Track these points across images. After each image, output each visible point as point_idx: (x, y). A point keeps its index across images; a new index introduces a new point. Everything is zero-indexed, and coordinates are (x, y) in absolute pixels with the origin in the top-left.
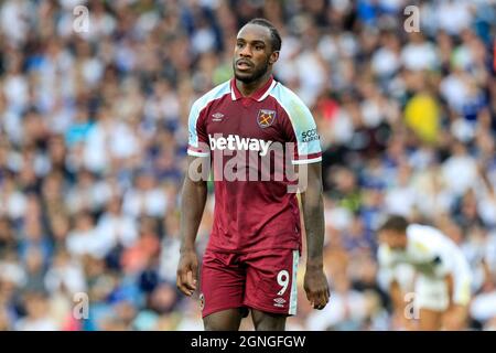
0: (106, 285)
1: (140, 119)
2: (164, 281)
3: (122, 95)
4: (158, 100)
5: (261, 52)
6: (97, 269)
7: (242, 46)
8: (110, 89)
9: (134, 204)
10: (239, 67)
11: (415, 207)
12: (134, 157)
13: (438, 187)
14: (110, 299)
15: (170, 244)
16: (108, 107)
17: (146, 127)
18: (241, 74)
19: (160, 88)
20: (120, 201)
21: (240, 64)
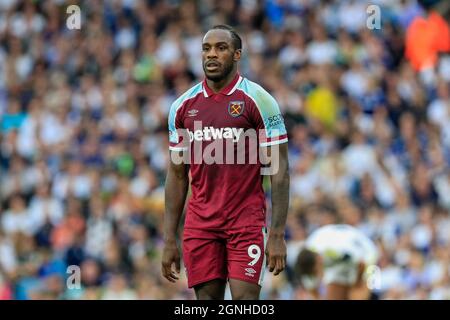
0: (36, 261)
1: (67, 111)
2: (89, 257)
3: (51, 88)
4: (84, 93)
5: (226, 52)
6: (28, 246)
7: (207, 49)
8: (40, 83)
9: (61, 187)
10: (209, 68)
11: (318, 189)
12: (62, 143)
13: (339, 172)
14: (41, 273)
15: (94, 224)
16: (40, 98)
17: (73, 117)
18: (211, 74)
19: (85, 82)
20: (50, 185)
21: (209, 66)
